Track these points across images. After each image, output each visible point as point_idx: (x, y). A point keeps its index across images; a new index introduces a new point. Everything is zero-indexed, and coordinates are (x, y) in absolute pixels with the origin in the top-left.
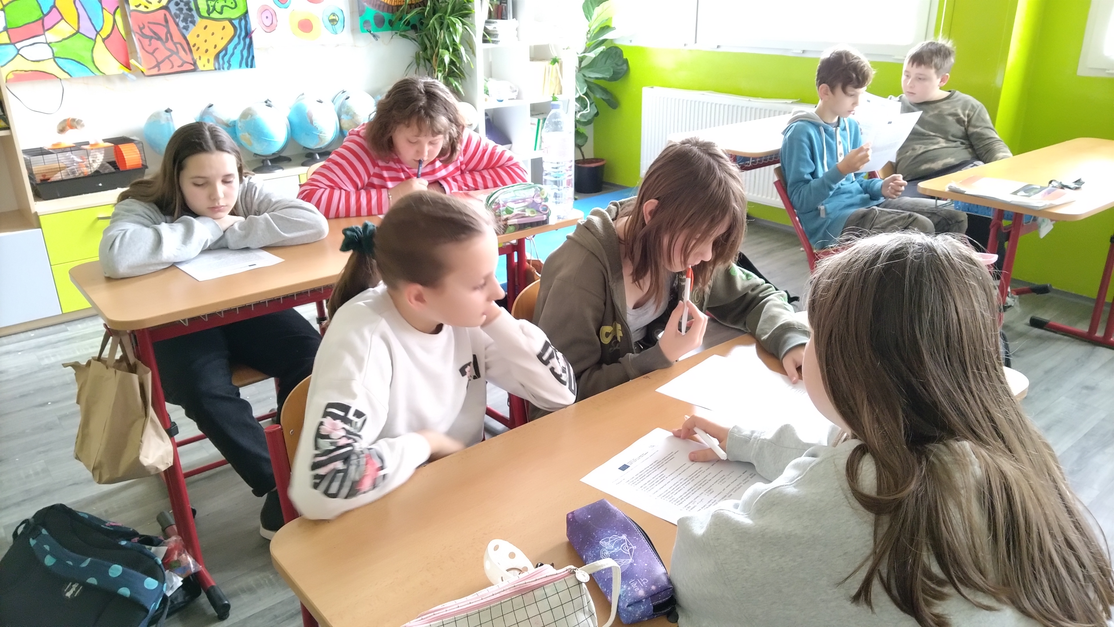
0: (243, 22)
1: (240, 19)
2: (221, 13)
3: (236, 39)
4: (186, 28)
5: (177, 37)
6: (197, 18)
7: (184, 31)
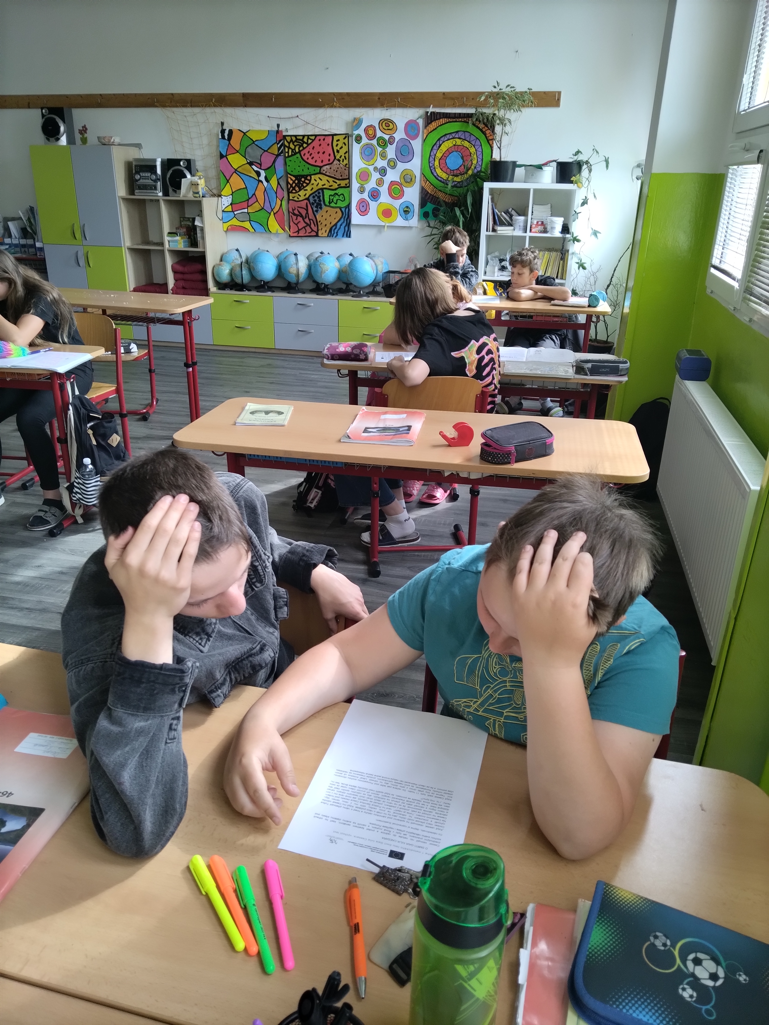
0: (347, 210)
1: (346, 207)
3: (342, 220)
4: (317, 211)
6: (323, 206)
7: (315, 213)
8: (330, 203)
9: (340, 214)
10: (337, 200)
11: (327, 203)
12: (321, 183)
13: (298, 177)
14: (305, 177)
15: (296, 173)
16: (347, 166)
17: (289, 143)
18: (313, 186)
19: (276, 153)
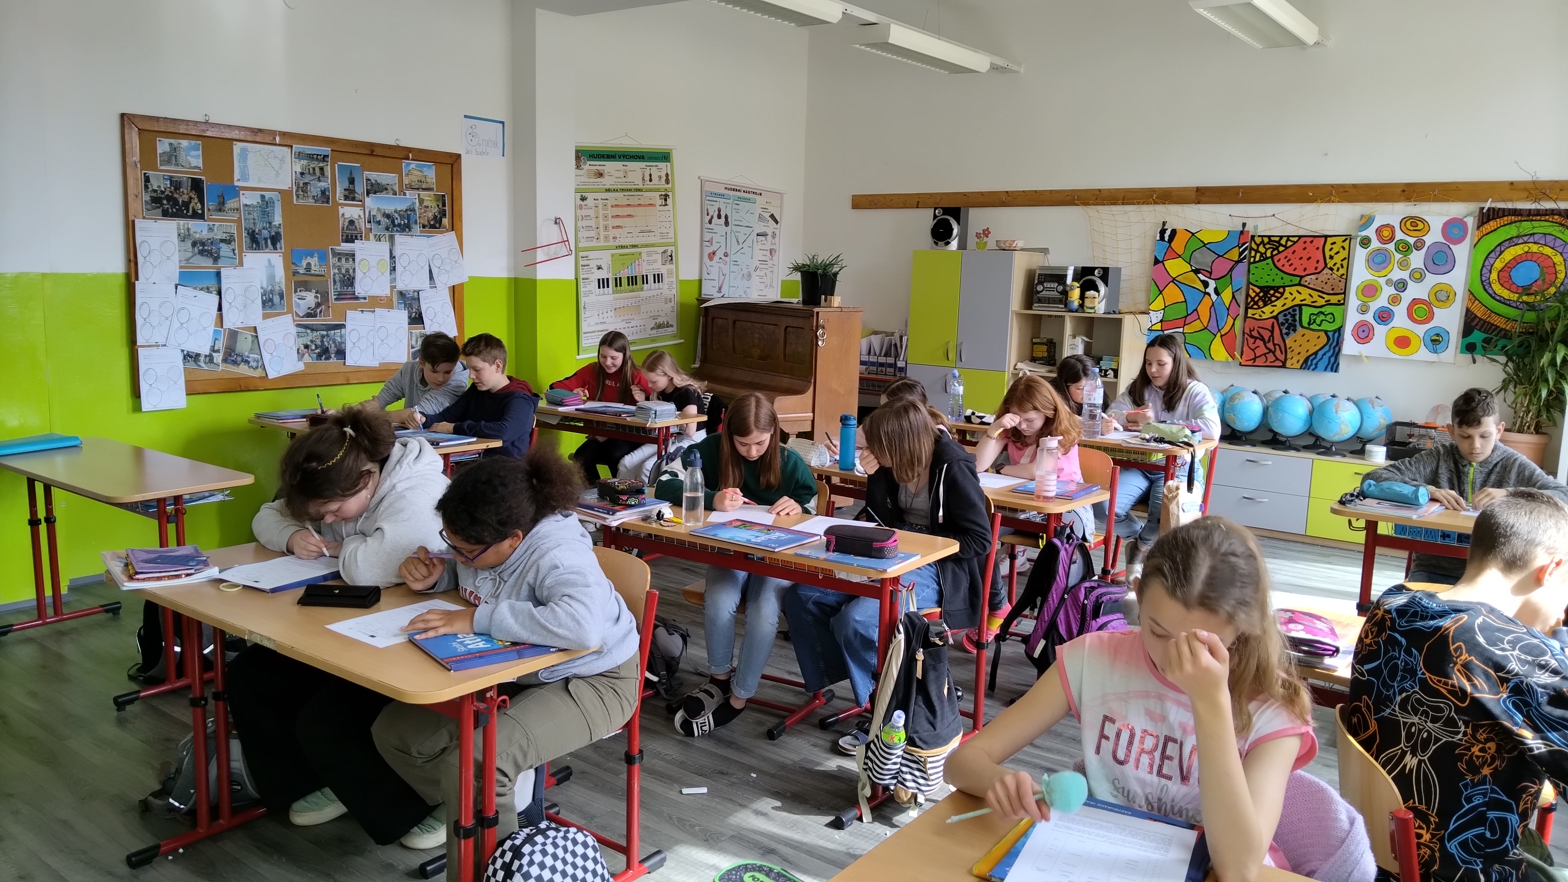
0: (1337, 335)
1: (1335, 331)
2: (1319, 325)
3: (1327, 348)
4: (1288, 334)
5: (1278, 339)
6: (1299, 328)
7: (1285, 336)
8: (1309, 324)
9: (1324, 339)
10: (1322, 321)
11: (1305, 324)
12: (1299, 298)
13: (1265, 289)
14: (1276, 289)
15: (1262, 283)
16: (1344, 277)
17: (1258, 245)
18: (1286, 301)
19: (1236, 259)
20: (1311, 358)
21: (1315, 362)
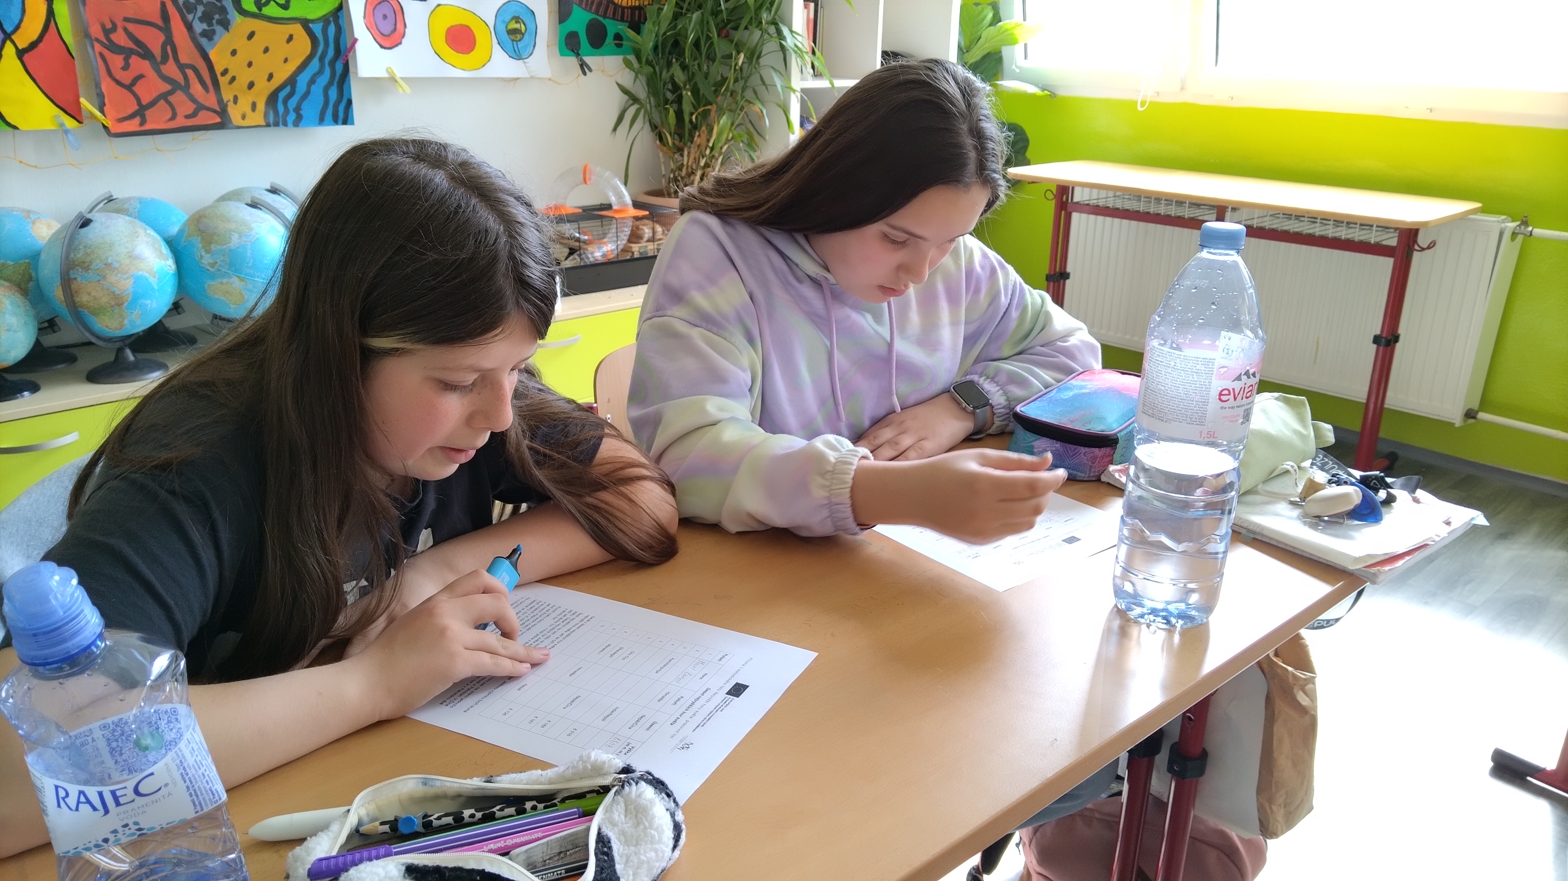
1: (325, 20)
2: (285, 7)
3: (315, 64)
4: (209, 35)
5: (187, 53)
6: (237, 19)
7: (204, 41)
8: (259, 4)
9: (303, 44)
11: (249, 6)
20: (282, 95)
21: (293, 103)
